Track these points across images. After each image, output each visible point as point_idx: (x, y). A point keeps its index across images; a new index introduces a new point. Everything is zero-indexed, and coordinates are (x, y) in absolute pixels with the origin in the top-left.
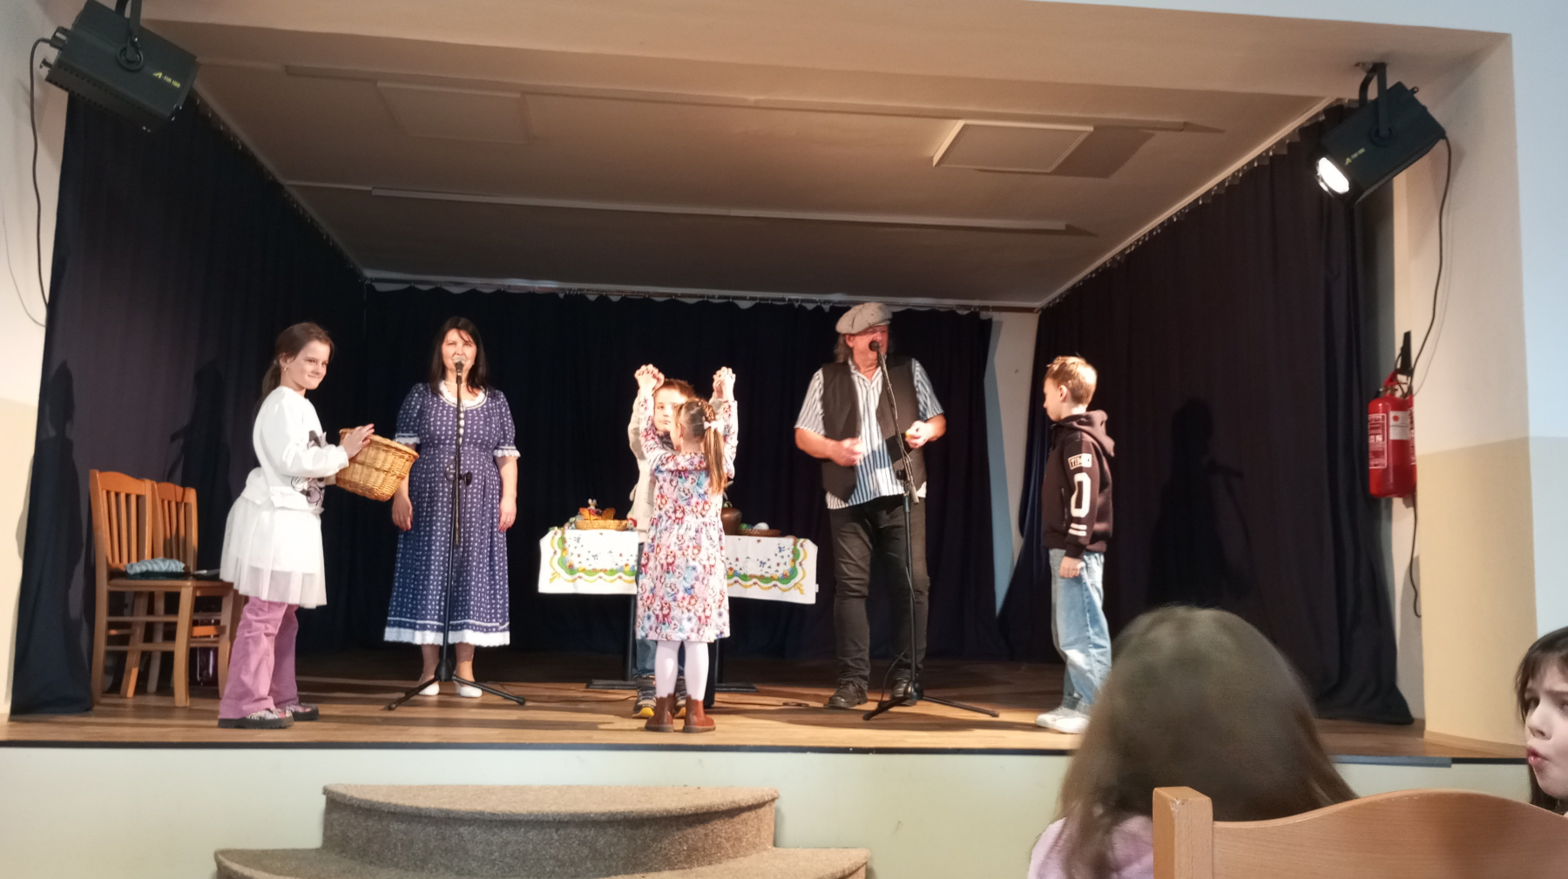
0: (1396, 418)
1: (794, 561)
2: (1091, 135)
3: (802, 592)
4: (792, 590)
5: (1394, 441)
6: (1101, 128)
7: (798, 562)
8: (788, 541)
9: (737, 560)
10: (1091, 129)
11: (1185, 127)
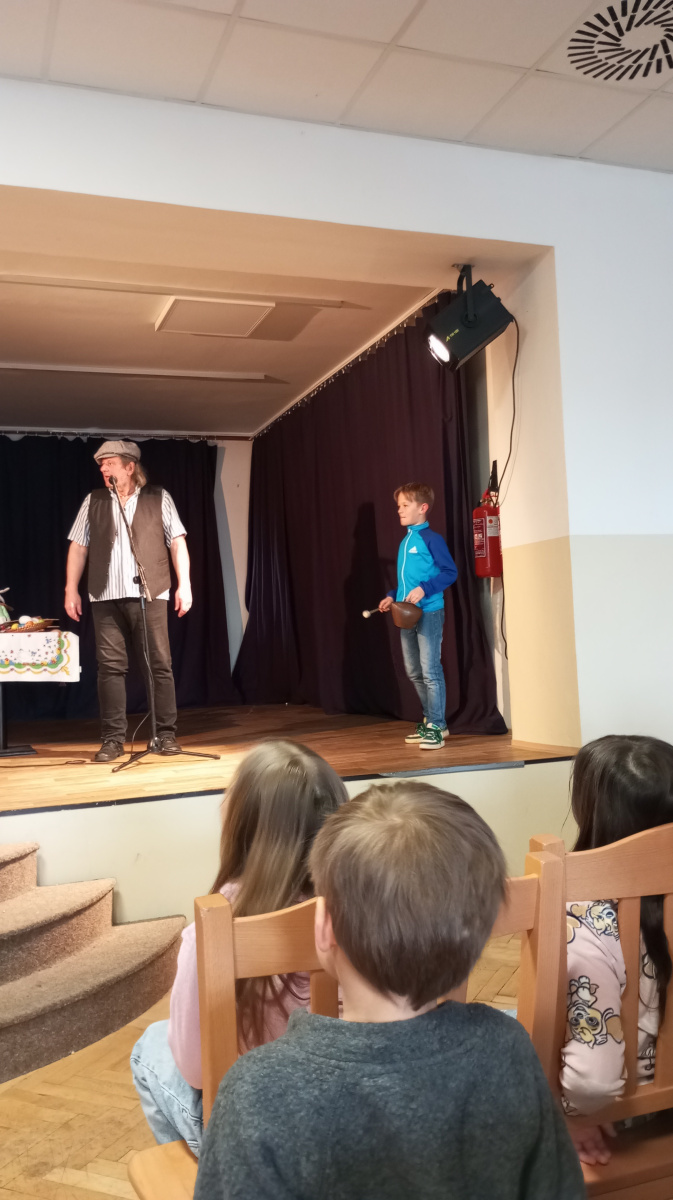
0: (491, 521)
1: (60, 649)
2: (274, 309)
3: (68, 673)
4: (60, 673)
5: (490, 538)
6: (281, 303)
7: (63, 651)
8: (54, 635)
9: (12, 652)
10: (273, 305)
11: (342, 304)
